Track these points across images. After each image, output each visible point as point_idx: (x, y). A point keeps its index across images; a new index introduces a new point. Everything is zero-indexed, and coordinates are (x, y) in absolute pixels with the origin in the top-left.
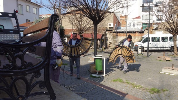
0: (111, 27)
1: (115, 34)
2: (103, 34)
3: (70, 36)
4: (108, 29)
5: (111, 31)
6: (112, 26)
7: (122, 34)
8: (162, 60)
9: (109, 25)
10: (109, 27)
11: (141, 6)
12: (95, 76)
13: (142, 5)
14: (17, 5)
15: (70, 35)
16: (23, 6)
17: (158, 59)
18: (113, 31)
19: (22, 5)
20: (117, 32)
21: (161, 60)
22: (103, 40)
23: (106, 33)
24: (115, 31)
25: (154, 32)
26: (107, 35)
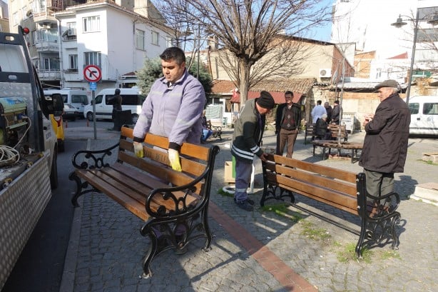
0: (326, 78)
1: (332, 93)
2: (304, 93)
3: (232, 96)
4: (319, 81)
5: (325, 86)
6: (328, 75)
7: (351, 94)
8: (434, 162)
9: (322, 72)
10: (322, 79)
11: (394, 24)
12: (227, 193)
13: (395, 21)
14: (134, 31)
15: (231, 94)
16: (146, 33)
17: (425, 158)
18: (330, 87)
19: (144, 32)
20: (339, 90)
21: (430, 163)
22: (304, 106)
23: (312, 92)
24: (334, 87)
25: (433, 90)
26: (315, 96)
